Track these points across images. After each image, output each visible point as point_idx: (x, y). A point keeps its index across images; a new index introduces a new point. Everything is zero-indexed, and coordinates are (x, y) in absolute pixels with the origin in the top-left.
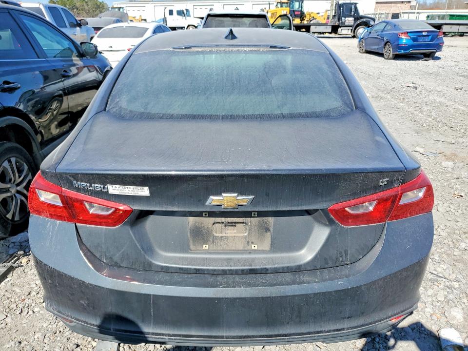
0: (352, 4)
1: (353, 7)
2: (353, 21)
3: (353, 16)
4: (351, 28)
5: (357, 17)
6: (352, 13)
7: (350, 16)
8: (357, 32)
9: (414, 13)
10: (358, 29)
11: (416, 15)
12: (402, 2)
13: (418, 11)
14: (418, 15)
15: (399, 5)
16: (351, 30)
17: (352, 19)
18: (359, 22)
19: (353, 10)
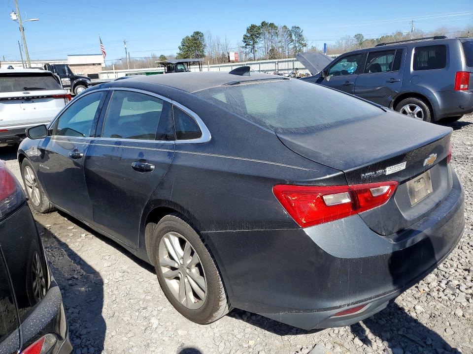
0: (64, 65)
1: (66, 68)
2: (70, 82)
3: (68, 77)
4: (69, 88)
5: (73, 78)
6: (67, 74)
7: (66, 77)
8: (76, 91)
9: (113, 73)
10: (77, 89)
11: (114, 74)
12: (94, 64)
13: (116, 71)
14: (116, 74)
15: (91, 67)
16: (70, 90)
17: (67, 79)
18: (75, 82)
19: (67, 71)
